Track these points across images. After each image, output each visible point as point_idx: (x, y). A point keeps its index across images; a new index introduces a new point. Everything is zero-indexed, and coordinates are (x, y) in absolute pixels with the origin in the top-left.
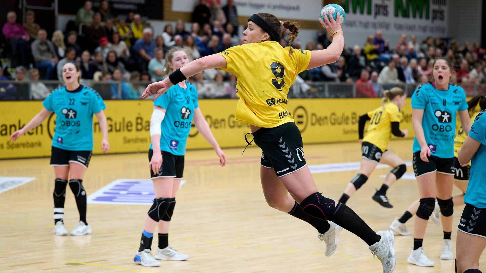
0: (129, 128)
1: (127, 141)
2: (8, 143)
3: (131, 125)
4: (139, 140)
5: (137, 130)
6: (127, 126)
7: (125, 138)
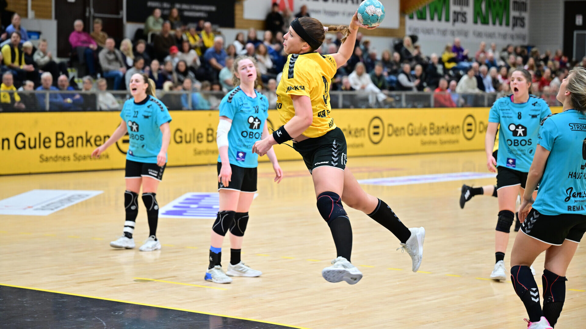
0: (200, 140)
1: (198, 153)
2: (75, 155)
3: (202, 137)
4: (210, 151)
5: (208, 141)
6: (198, 137)
7: (195, 150)
